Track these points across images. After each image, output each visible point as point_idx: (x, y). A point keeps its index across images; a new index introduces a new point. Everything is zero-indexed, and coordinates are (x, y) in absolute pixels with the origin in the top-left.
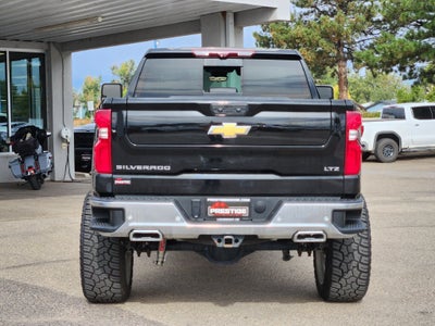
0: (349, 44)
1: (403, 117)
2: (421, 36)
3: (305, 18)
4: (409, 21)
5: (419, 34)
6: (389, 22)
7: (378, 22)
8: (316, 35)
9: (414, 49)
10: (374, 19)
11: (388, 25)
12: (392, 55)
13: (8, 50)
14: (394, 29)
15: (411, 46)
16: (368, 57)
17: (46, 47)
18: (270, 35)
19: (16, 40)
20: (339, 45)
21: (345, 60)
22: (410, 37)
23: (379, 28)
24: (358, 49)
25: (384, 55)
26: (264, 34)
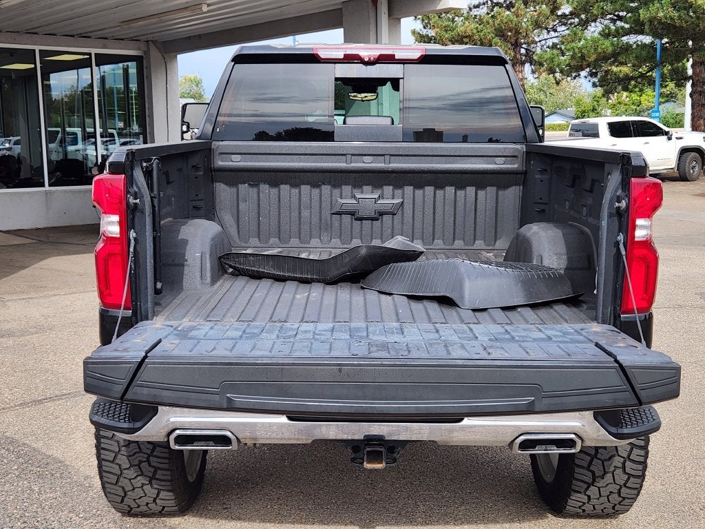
0: (528, 44)
1: (596, 135)
2: (619, 33)
3: (475, 12)
4: (603, 15)
5: (617, 30)
6: (578, 16)
7: (564, 16)
8: (488, 32)
9: (610, 49)
10: (559, 13)
11: (577, 20)
12: (583, 57)
13: (93, 51)
14: (584, 24)
15: (607, 45)
16: (552, 60)
17: (144, 48)
18: (431, 33)
19: (104, 39)
20: (516, 45)
21: (523, 63)
22: (606, 34)
23: (565, 24)
24: (539, 51)
25: (573, 57)
26: (424, 32)
